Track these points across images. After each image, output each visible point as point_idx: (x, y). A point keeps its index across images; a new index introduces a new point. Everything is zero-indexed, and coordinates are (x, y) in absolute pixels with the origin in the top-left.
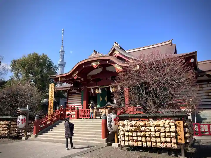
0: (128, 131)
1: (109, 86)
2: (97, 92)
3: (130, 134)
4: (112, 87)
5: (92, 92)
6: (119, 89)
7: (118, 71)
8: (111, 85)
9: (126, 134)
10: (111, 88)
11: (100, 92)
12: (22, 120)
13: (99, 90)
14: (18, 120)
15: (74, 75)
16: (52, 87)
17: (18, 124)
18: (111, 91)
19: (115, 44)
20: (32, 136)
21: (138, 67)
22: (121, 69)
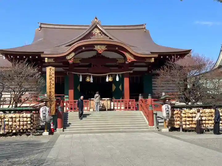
0: (189, 117)
2: (88, 80)
3: (190, 119)
4: (109, 76)
5: (81, 79)
6: (117, 79)
7: (130, 60)
8: (109, 74)
9: (188, 119)
10: (107, 77)
11: (92, 80)
12: (48, 112)
13: (90, 77)
14: (44, 112)
15: (68, 58)
16: (50, 71)
17: (45, 117)
18: (107, 80)
19: (96, 20)
20: (59, 130)
21: (153, 59)
22: (132, 59)
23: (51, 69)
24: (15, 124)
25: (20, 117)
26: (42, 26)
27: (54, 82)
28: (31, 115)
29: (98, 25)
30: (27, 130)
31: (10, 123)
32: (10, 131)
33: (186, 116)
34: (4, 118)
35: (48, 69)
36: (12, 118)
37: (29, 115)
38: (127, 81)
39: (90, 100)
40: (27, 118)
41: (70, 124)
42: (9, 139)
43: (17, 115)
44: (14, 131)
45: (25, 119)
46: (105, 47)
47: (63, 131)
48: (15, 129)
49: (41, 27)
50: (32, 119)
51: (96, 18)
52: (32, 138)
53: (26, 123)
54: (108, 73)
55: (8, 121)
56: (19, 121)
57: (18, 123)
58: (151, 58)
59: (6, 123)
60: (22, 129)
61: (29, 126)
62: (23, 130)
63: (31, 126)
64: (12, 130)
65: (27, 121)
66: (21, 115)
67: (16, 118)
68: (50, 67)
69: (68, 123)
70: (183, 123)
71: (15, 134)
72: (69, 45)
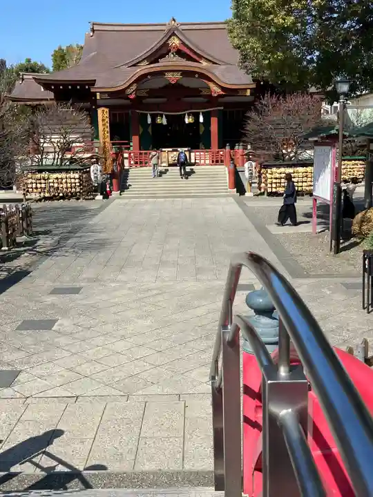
0: (276, 178)
1: (183, 113)
2: (159, 121)
3: (278, 181)
4: (189, 115)
5: (149, 121)
6: (201, 120)
7: (215, 93)
9: (274, 181)
10: (186, 116)
11: (164, 122)
12: (101, 171)
13: (162, 117)
14: (95, 171)
15: (129, 91)
16: (103, 114)
17: (97, 177)
18: (187, 121)
19: (173, 22)
20: (115, 194)
21: (249, 91)
22: (219, 91)
23: (103, 111)
24: (61, 186)
25: (66, 178)
26: (96, 28)
27: (108, 129)
28: (80, 176)
29: (176, 32)
30: (76, 193)
31: (56, 185)
32: (57, 194)
33: (273, 176)
34: (48, 179)
35: (100, 111)
36: (57, 178)
37: (77, 176)
38: (214, 122)
39: (162, 151)
40: (75, 179)
41: (130, 185)
42: (56, 203)
43: (63, 175)
44: (61, 195)
45: (73, 180)
46: (179, 74)
47: (121, 195)
48: (62, 191)
49: (93, 30)
50: (81, 181)
51: (174, 20)
52: (82, 203)
53: (74, 185)
54: (187, 110)
55: (53, 183)
56: (66, 183)
57: (65, 185)
58: (246, 89)
59: (51, 184)
60: (70, 192)
61: (78, 190)
62: (72, 193)
63: (81, 189)
64: (59, 193)
65: (75, 183)
66: (68, 176)
67: (62, 179)
68: (103, 109)
69: (127, 184)
70: (269, 185)
71: (63, 198)
72: (134, 65)
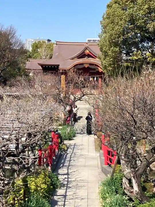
6: (95, 79)
7: (100, 71)
23: (63, 76)
29: (87, 48)
46: (88, 64)
49: (57, 44)
72: (73, 59)
